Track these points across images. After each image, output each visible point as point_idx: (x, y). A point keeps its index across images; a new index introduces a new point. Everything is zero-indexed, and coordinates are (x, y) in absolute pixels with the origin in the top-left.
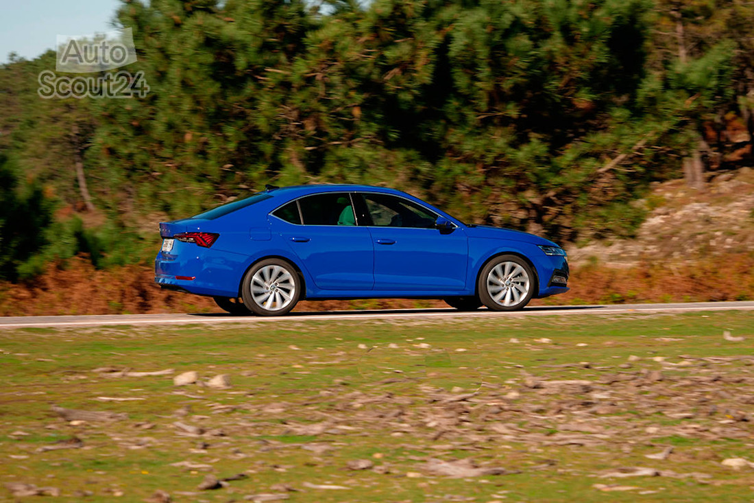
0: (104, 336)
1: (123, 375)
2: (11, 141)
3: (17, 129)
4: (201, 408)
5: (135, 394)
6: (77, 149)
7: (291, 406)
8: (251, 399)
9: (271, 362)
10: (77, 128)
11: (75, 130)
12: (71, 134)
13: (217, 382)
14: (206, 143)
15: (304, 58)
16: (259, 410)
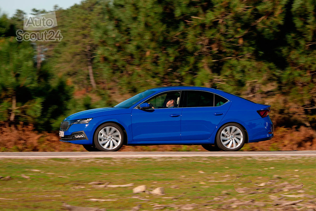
0: (96, 163)
1: (105, 187)
2: (53, 53)
3: (56, 47)
4: (147, 206)
5: (111, 198)
6: (89, 58)
7: (197, 206)
8: (176, 201)
9: (188, 180)
10: (89, 47)
11: (89, 48)
12: (86, 50)
13: (157, 191)
14: (158, 57)
15: (213, 11)
16: (180, 208)
